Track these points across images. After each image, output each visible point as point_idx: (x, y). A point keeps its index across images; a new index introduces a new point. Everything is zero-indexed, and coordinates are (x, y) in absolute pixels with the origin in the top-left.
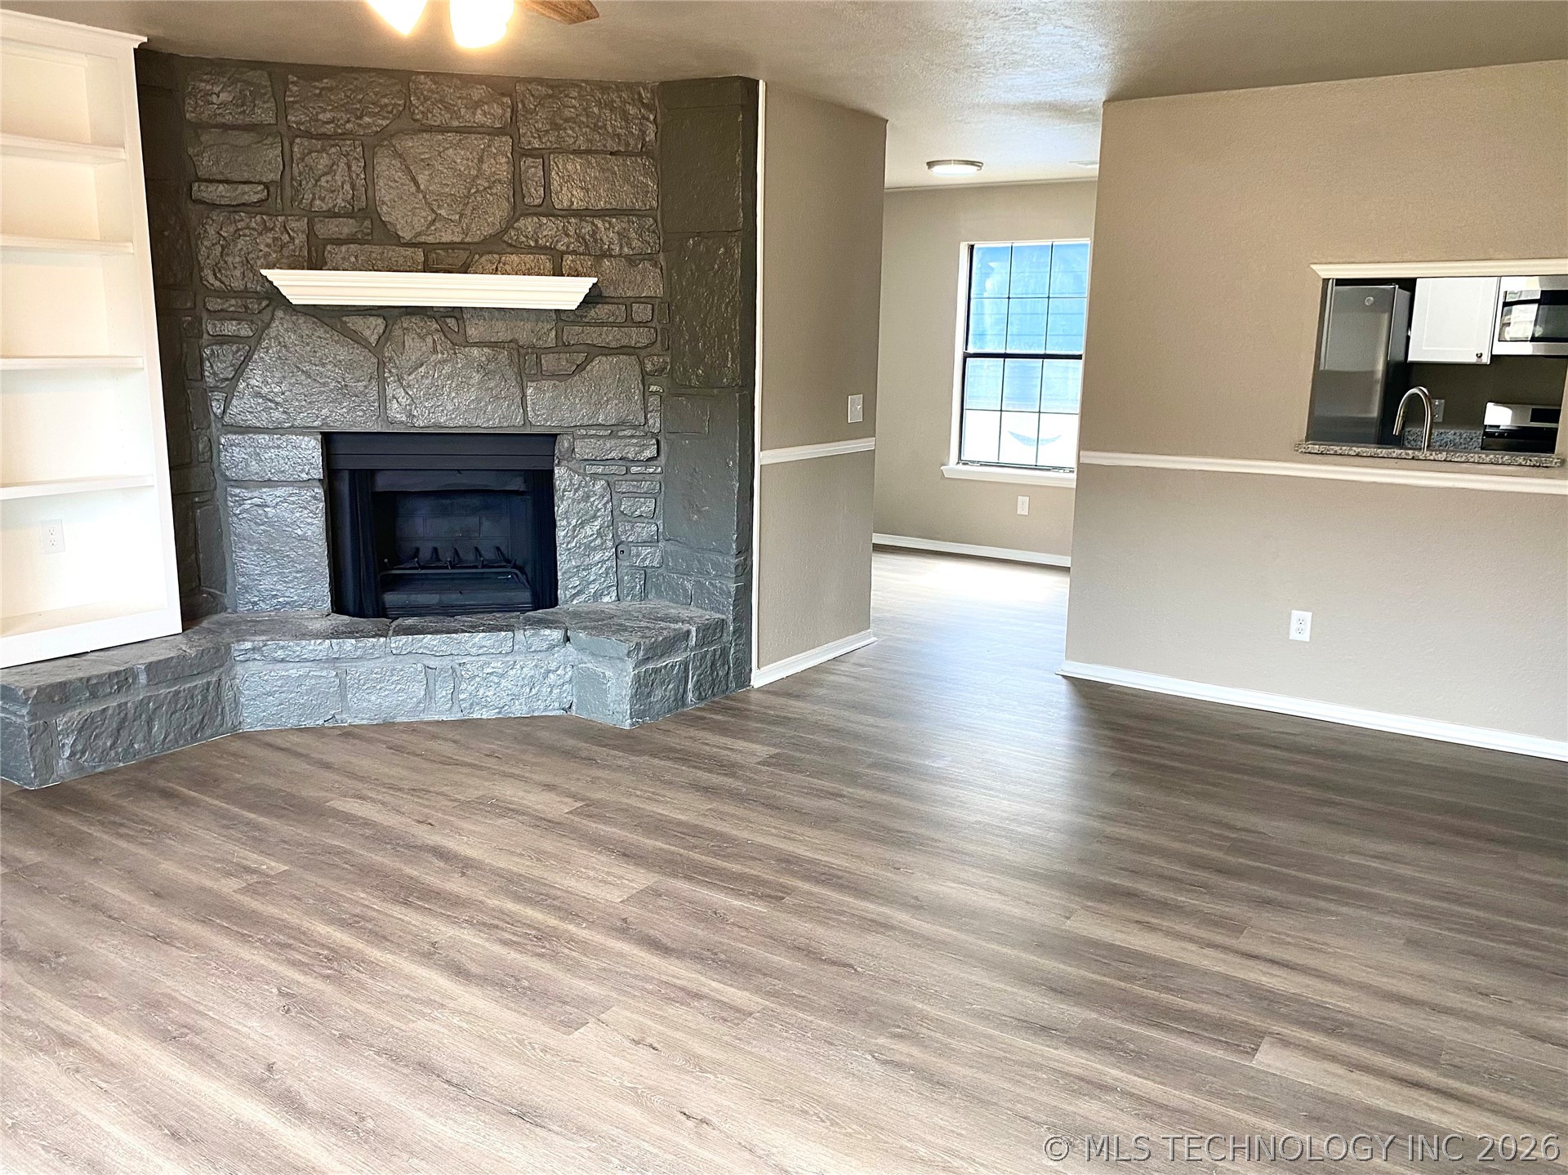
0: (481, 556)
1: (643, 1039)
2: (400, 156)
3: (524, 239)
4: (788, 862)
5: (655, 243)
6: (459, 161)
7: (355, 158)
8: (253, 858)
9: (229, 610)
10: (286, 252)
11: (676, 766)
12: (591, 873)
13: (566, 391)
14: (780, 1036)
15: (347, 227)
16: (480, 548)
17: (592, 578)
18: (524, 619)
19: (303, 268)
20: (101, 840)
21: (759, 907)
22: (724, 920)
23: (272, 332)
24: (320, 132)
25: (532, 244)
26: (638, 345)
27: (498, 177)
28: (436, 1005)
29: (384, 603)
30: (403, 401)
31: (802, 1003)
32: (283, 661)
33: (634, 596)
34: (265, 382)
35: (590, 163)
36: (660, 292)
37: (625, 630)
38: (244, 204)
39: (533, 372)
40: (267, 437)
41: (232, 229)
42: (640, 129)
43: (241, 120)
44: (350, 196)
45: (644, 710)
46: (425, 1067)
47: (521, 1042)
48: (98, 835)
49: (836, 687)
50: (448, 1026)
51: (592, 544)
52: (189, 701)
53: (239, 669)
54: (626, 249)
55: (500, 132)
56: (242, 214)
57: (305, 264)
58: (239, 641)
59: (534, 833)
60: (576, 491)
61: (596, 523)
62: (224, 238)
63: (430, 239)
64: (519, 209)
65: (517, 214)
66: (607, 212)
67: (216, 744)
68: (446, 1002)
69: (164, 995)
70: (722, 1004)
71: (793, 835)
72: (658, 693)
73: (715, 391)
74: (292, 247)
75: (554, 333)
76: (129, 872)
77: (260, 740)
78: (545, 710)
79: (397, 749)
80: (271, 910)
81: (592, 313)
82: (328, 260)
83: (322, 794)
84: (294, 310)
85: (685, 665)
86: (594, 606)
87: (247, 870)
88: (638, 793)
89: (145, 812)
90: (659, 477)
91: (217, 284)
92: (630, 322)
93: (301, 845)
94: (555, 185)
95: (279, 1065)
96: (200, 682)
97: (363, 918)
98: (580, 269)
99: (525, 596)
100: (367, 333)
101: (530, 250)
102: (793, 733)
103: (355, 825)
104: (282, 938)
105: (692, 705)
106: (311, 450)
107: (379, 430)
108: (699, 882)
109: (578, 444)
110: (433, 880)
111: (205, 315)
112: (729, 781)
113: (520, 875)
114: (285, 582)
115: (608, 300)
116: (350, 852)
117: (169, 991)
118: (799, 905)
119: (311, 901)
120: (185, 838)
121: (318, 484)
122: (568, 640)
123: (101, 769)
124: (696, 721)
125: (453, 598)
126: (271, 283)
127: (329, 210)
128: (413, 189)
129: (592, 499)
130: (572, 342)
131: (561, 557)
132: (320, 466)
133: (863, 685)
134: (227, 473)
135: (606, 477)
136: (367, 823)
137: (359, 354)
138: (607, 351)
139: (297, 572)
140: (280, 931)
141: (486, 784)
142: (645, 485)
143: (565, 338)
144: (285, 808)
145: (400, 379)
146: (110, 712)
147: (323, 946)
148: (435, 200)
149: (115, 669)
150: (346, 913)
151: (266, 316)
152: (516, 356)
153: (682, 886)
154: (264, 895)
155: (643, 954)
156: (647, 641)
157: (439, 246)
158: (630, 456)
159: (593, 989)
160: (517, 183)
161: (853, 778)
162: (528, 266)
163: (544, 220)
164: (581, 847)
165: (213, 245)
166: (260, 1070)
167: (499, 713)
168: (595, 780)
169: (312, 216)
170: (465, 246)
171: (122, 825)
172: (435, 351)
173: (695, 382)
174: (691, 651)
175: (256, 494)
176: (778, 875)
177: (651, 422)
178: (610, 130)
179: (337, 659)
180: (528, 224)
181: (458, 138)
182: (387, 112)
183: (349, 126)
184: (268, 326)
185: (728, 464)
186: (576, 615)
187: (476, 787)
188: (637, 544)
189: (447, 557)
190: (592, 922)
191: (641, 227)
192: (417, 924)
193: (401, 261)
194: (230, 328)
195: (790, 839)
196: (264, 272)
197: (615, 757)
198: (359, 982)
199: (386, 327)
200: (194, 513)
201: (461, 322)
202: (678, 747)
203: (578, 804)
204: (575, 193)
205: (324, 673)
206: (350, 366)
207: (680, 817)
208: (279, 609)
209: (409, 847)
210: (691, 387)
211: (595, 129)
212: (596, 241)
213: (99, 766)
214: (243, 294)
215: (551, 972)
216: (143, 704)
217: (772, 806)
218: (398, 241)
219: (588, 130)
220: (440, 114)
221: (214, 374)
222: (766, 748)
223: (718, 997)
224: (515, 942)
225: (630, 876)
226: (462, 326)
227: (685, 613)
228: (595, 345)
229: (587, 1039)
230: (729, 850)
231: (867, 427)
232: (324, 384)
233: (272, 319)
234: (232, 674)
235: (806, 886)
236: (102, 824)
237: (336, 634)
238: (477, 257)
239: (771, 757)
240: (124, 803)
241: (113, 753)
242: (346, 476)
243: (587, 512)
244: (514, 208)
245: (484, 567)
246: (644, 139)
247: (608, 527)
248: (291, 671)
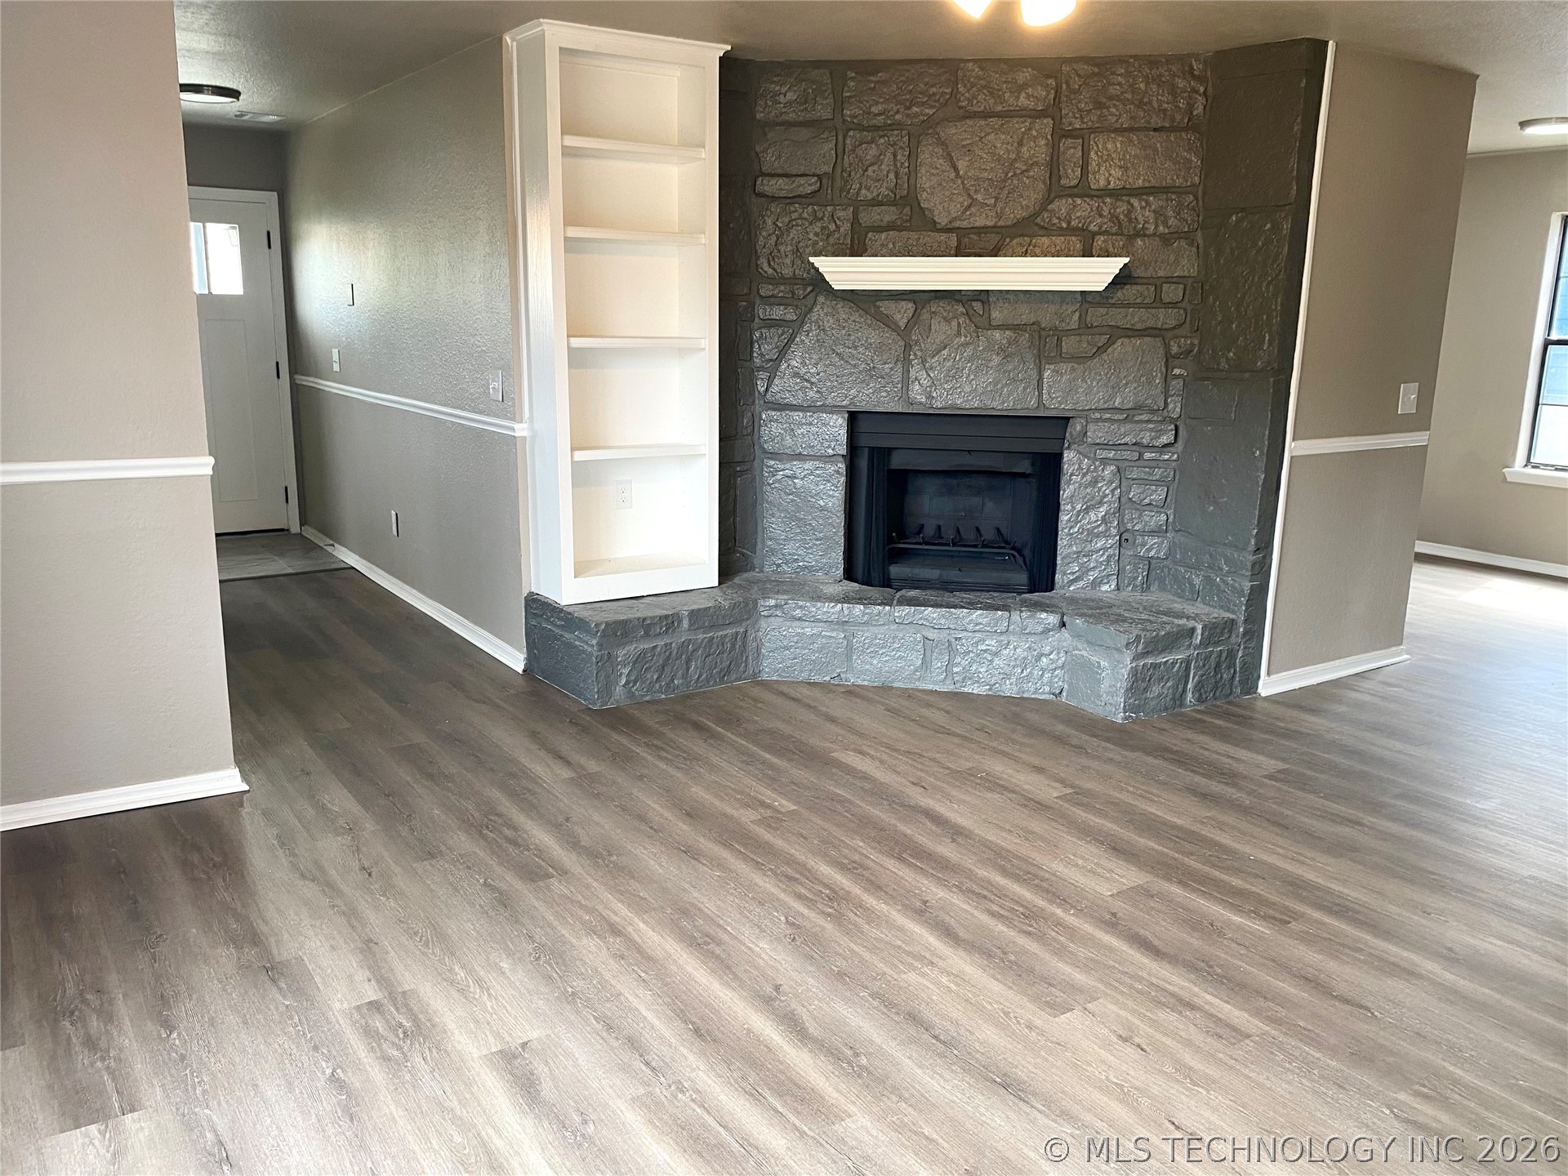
0: (981, 536)
1: (1131, 1037)
2: (943, 144)
3: (1056, 221)
4: (1296, 886)
5: (1193, 221)
6: (999, 145)
7: (901, 148)
8: (767, 794)
9: (757, 570)
10: (832, 240)
11: (1173, 768)
12: (1080, 862)
13: (1084, 373)
14: (1282, 1066)
15: (887, 215)
16: (981, 528)
17: (1092, 565)
18: (1020, 600)
19: (845, 255)
20: (644, 759)
21: (1258, 926)
22: (1221, 934)
23: (814, 316)
24: (871, 123)
25: (1064, 225)
26: (1165, 326)
27: (1036, 159)
28: (926, 961)
29: (889, 575)
30: (925, 382)
31: (1308, 1036)
32: (800, 619)
33: (1135, 586)
34: (804, 364)
35: (1131, 141)
36: (1194, 272)
37: (1124, 621)
38: (799, 196)
39: (1052, 354)
40: (801, 414)
41: (786, 220)
42: (1188, 103)
43: (802, 117)
44: (893, 184)
45: (1139, 705)
46: (914, 1018)
47: (1007, 1014)
48: (645, 755)
49: (1360, 706)
50: (938, 984)
51: (1096, 531)
52: (720, 647)
53: (763, 623)
54: (1161, 228)
55: (1042, 114)
56: (797, 205)
57: (848, 251)
58: (765, 598)
59: (1023, 812)
60: (1084, 475)
61: (1101, 510)
62: (780, 228)
63: (965, 224)
64: (1054, 189)
65: (1052, 196)
66: (1145, 190)
67: (739, 688)
68: (935, 960)
69: (693, 905)
70: (1218, 1020)
71: (1301, 858)
72: (1156, 690)
73: (1247, 375)
74: (837, 236)
75: (1077, 314)
76: (667, 791)
77: (777, 690)
78: (1035, 693)
79: (895, 712)
80: (779, 843)
81: (1119, 294)
82: (868, 247)
83: (827, 744)
84: (834, 295)
85: (1188, 662)
86: (1090, 594)
87: (763, 804)
88: (1131, 789)
89: (680, 740)
90: (1174, 464)
91: (770, 271)
92: (1159, 302)
93: (809, 788)
94: (1093, 165)
95: (785, 988)
96: (730, 631)
97: (861, 866)
98: (1111, 249)
99: (1022, 578)
100: (898, 317)
101: (1061, 232)
102: (1305, 749)
103: (855, 777)
104: (790, 872)
105: (1191, 706)
106: (837, 428)
107: (900, 410)
108: (1195, 890)
109: (1091, 427)
110: (923, 840)
111: (758, 301)
112: (1230, 792)
113: (1009, 851)
114: (805, 548)
115: (1139, 281)
116: (850, 802)
117: (694, 901)
118: (1307, 933)
119: (816, 842)
120: (712, 768)
121: (841, 459)
122: (1064, 625)
123: (647, 698)
124: (1193, 723)
125: (953, 574)
126: (817, 270)
127: (873, 199)
128: (953, 175)
129: (1100, 485)
130: (1095, 324)
131: (1062, 542)
132: (845, 442)
133: (1392, 706)
134: (765, 446)
135: (1116, 463)
136: (865, 777)
137: (889, 336)
138: (1131, 333)
139: (817, 540)
140: (788, 864)
141: (977, 757)
142: (1158, 472)
143: (1088, 319)
144: (795, 753)
145: (924, 362)
146: (659, 649)
147: (826, 886)
148: (972, 185)
149: (665, 612)
150: (846, 858)
151: (809, 301)
152: (1037, 338)
153: (1176, 890)
154: (776, 829)
155: (1131, 952)
156: (1148, 634)
157: (973, 231)
158: (1145, 441)
159: (1079, 977)
160: (1055, 163)
161: (1376, 808)
162: (1058, 248)
163: (1079, 201)
164: (1069, 833)
165: (770, 235)
166: (769, 989)
167: (990, 689)
168: (1084, 769)
169: (857, 205)
170: (998, 230)
171: (663, 749)
172: (959, 334)
173: (1224, 365)
174: (1195, 649)
175: (788, 466)
176: (1284, 897)
177: (1171, 406)
178: (1156, 105)
179: (847, 622)
180: (1061, 206)
181: (1000, 123)
182: (935, 101)
183: (898, 117)
184: (810, 310)
185: (1254, 453)
186: (1072, 601)
187: (966, 760)
188: (1143, 533)
189: (949, 534)
190: (1082, 910)
191: (1180, 204)
192: (910, 880)
193: (935, 246)
194: (778, 312)
195: (1298, 861)
196: (812, 259)
197: (1105, 749)
198: (855, 925)
199: (916, 310)
200: (735, 480)
201: (986, 306)
202: (1175, 748)
203: (1070, 791)
204: (1113, 172)
205: (834, 634)
206: (880, 348)
207: (1175, 820)
208: (798, 573)
209: (902, 805)
210: (1219, 370)
211: (1140, 105)
212: (1130, 220)
213: (646, 695)
214: (794, 280)
215: (1037, 952)
216: (683, 646)
217: (1279, 824)
218: (933, 226)
219: (1132, 107)
220: (985, 100)
221: (762, 355)
222: (1273, 762)
223: (1213, 1011)
224: (1003, 916)
225: (1120, 872)
226: (987, 308)
227: (1190, 609)
228: (1118, 327)
229: (1071, 1024)
230: (1228, 862)
231: (1421, 420)
232: (855, 366)
233: (815, 303)
234: (757, 627)
235: (1317, 915)
236: (647, 745)
237: (846, 599)
238: (1008, 240)
239: (1278, 772)
240: (665, 730)
241: (657, 686)
242: (866, 451)
243: (1093, 498)
244: (1050, 190)
245: (984, 546)
246: (1191, 113)
247: (1114, 513)
248: (807, 630)
